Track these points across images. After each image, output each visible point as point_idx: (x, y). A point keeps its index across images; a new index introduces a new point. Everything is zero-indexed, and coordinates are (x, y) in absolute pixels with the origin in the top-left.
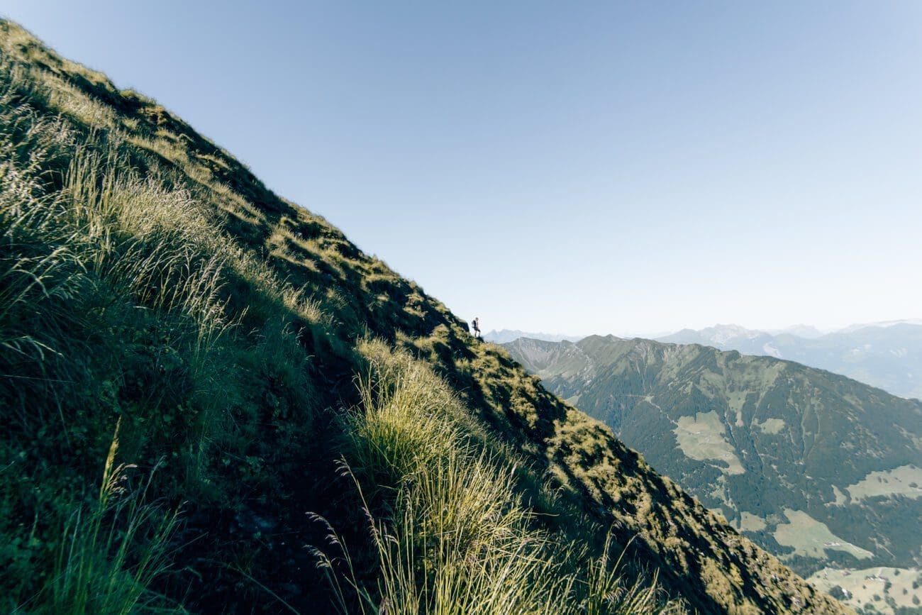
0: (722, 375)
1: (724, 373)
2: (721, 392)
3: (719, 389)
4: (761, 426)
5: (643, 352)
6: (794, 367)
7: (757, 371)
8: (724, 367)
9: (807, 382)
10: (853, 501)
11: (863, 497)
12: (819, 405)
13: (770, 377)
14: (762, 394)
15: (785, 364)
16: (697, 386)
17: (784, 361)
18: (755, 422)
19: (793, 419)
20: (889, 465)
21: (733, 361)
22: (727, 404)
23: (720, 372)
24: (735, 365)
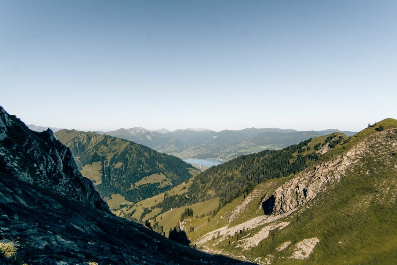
0: (108, 147)
1: (109, 146)
2: (106, 154)
3: (105, 152)
4: (115, 165)
5: (82, 138)
6: (132, 143)
7: (120, 145)
8: (109, 144)
9: (134, 149)
10: (136, 187)
11: (139, 186)
12: (135, 156)
13: (123, 147)
14: (119, 154)
15: (129, 143)
16: (97, 151)
17: (130, 141)
18: (113, 164)
19: (126, 162)
20: (149, 174)
21: (113, 142)
22: (106, 158)
23: (107, 146)
24: (114, 143)
